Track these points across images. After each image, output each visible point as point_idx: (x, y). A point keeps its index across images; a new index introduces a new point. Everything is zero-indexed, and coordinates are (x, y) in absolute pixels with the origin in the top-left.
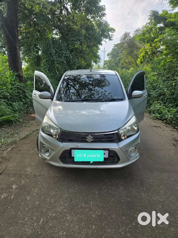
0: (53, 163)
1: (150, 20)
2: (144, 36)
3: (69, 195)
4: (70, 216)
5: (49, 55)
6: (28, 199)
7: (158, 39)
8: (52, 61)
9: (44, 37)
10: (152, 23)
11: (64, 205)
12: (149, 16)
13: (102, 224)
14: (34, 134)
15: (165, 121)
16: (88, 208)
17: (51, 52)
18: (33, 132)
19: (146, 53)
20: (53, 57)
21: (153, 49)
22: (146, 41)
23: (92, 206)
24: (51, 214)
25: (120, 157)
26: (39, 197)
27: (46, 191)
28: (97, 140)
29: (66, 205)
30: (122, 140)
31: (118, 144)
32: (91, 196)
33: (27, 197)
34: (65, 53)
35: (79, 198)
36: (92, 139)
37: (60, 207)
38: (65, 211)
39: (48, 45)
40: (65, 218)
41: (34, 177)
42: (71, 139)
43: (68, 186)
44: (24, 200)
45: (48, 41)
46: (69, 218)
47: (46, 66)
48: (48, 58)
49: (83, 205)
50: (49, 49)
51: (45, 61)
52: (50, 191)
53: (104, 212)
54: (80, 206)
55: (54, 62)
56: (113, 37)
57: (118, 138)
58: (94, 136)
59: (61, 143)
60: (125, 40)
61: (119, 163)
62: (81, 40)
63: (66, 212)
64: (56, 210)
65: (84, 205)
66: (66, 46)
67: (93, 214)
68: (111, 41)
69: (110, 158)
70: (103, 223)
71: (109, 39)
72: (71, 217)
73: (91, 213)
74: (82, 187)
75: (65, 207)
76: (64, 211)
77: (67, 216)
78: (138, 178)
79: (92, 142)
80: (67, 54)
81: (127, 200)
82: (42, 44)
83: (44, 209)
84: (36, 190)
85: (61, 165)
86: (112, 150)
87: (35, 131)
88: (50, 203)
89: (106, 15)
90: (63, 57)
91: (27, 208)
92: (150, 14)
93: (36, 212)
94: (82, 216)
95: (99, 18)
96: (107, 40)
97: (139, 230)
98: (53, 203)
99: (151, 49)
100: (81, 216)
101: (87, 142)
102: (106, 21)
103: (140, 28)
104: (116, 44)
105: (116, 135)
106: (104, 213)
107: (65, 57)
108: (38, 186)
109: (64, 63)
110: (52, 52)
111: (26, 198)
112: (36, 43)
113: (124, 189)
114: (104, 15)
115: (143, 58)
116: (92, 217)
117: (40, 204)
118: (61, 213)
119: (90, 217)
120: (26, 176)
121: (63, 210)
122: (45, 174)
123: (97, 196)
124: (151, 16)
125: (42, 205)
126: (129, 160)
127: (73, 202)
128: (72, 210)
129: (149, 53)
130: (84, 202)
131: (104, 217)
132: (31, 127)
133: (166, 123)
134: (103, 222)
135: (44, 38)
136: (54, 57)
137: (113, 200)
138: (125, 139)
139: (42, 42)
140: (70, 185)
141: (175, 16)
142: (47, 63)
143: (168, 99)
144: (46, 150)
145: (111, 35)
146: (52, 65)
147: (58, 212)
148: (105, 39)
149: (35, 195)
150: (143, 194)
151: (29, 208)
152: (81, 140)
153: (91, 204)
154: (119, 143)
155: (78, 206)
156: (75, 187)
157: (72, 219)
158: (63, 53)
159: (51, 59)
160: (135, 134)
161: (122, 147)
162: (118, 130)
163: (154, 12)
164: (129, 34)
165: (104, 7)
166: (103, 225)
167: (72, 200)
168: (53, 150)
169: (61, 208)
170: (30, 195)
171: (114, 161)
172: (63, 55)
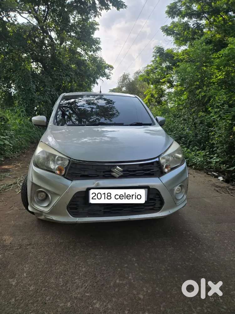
0: (55, 218)
1: (154, 57)
2: (148, 75)
3: (89, 268)
4: (99, 302)
5: (27, 91)
6: (14, 283)
7: (165, 79)
8: (31, 99)
9: (19, 67)
10: (157, 61)
11: (84, 285)
12: (153, 52)
13: (160, 307)
14: (11, 189)
15: (193, 167)
16: (128, 286)
17: (30, 87)
18: (8, 186)
19: (152, 96)
20: (32, 94)
21: (160, 92)
22: (150, 83)
23: (132, 281)
24: (62, 304)
25: (164, 199)
26: (34, 278)
27: (45, 266)
28: (128, 174)
29: (86, 285)
30: (165, 173)
31: (160, 178)
32: (126, 265)
33: (10, 280)
34: (49, 90)
35: (107, 270)
36: (121, 172)
37: (77, 289)
38: (87, 294)
39: (26, 78)
40: (91, 308)
41: (19, 247)
42: (86, 173)
43: (84, 254)
44: (6, 286)
45: (25, 73)
46: (97, 306)
47: (23, 105)
48: (26, 96)
49: (118, 281)
50: (27, 83)
51: (21, 99)
52: (52, 266)
53: (157, 287)
54: (112, 284)
55: (34, 101)
56: (111, 75)
57: (160, 170)
58: (124, 167)
59: (71, 182)
60: (124, 82)
61: (162, 209)
62: (71, 76)
63: (91, 296)
64: (72, 296)
65: (120, 280)
66: (50, 81)
67: (138, 294)
68: (109, 79)
69: (150, 202)
70: (162, 306)
71: (106, 78)
72: (101, 303)
73: (135, 292)
74: (107, 253)
75: (86, 289)
76: (86, 296)
77: (94, 303)
78: (189, 233)
79: (121, 177)
80: (53, 91)
81: (186, 264)
82: (17, 77)
83: (47, 296)
84: (25, 267)
85: (71, 219)
86: (152, 187)
87: (12, 185)
88: (57, 285)
89: (101, 49)
90: (46, 95)
91: (13, 300)
92: (155, 50)
93: (33, 303)
94: (120, 299)
95: (92, 52)
96: (104, 79)
97: (223, 308)
98: (62, 284)
99: (158, 91)
100: (118, 299)
101: (113, 177)
102: (101, 58)
103: (140, 70)
104: (111, 89)
105: (155, 164)
106: (157, 289)
107: (50, 95)
108: (29, 261)
109: (48, 103)
110: (32, 87)
111: (9, 282)
112: (7, 75)
113: (174, 250)
114: (98, 49)
115: (149, 101)
116: (140, 299)
117: (38, 290)
118: (82, 300)
119: (135, 299)
120: (3, 247)
121: (84, 294)
122: (38, 242)
123: (136, 264)
124: (155, 53)
125: (42, 291)
126: (175, 205)
127: (98, 279)
128: (100, 292)
129: (156, 96)
130: (117, 277)
131: (159, 295)
132: (4, 180)
133: (195, 169)
134: (161, 304)
135: (20, 69)
136: (35, 94)
137: (164, 267)
138: (169, 171)
139: (17, 73)
140: (86, 253)
141: (183, 53)
142: (24, 102)
143: (190, 142)
144: (43, 197)
145: (109, 73)
146: (31, 104)
147: (76, 298)
148: (101, 77)
149: (25, 275)
150: (205, 253)
151: (17, 298)
152: (103, 174)
153: (130, 278)
154: (162, 177)
155: (110, 284)
156: (96, 256)
157: (105, 306)
158: (47, 90)
159: (30, 97)
160: (179, 165)
161: (167, 183)
162: (159, 157)
163: (159, 48)
164: (128, 75)
165: (98, 39)
166: (162, 309)
167: (95, 276)
168: (57, 195)
169: (78, 291)
170: (17, 276)
171: (154, 207)
172: (47, 92)
